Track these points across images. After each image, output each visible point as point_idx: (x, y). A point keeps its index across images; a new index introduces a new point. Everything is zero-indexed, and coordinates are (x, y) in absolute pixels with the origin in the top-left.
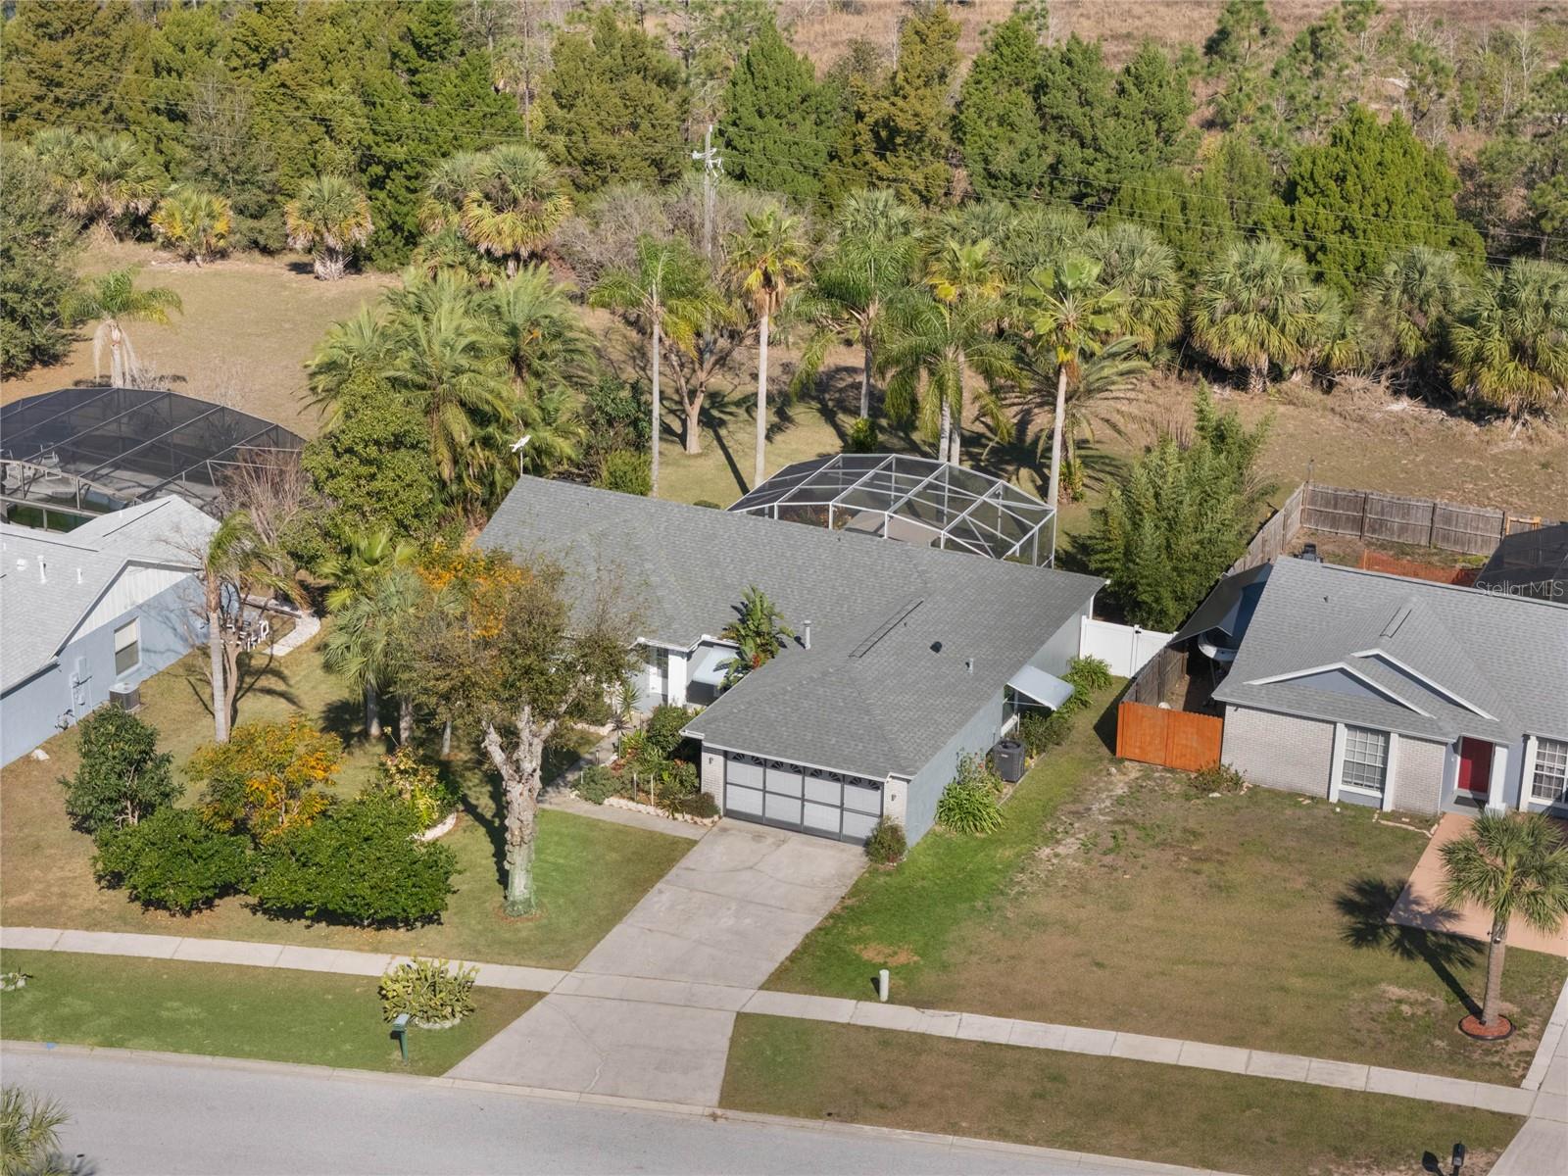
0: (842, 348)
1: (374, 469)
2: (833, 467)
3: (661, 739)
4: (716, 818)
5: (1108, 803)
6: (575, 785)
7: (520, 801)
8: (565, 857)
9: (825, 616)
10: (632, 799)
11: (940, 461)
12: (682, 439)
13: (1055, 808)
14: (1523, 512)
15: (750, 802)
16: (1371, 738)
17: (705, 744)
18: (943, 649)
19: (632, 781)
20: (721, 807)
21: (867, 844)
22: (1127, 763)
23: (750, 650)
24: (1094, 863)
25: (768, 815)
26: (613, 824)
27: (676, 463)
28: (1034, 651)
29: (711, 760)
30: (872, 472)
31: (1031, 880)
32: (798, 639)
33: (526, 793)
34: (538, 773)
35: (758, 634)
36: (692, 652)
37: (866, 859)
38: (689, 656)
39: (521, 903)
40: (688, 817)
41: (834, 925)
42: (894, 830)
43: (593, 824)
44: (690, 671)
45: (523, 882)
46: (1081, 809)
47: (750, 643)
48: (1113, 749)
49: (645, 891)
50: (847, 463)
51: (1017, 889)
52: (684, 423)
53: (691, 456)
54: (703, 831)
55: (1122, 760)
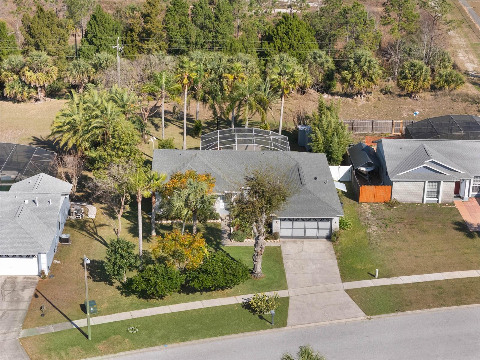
4: (280, 239)
5: (370, 215)
13: (359, 219)
14: (398, 120)
15: (288, 233)
16: (434, 184)
18: (317, 179)
20: (279, 236)
21: (327, 237)
24: (386, 231)
25: (294, 235)
29: (276, 222)
31: (375, 239)
37: (329, 242)
39: (260, 273)
43: (247, 248)
45: (260, 267)
46: (366, 218)
51: (374, 242)
55: (362, 203)
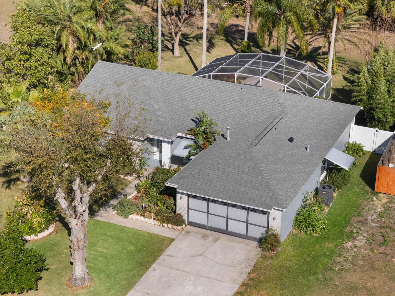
0: (235, 18)
1: (27, 57)
2: (235, 59)
3: (158, 184)
4: (184, 226)
5: (375, 216)
6: (114, 208)
7: (76, 228)
8: (107, 249)
9: (236, 124)
10: (142, 215)
11: (281, 56)
12: (173, 51)
13: (350, 219)
15: (201, 219)
17: (178, 190)
18: (294, 141)
19: (142, 207)
20: (186, 220)
21: (260, 241)
22: (380, 195)
23: (201, 141)
24: (376, 251)
25: (210, 225)
26: (132, 229)
27: (170, 60)
28: (335, 141)
29: (181, 198)
30: (252, 61)
31: (345, 261)
32: (223, 135)
33: (79, 224)
34: (87, 211)
35: (204, 133)
36: (173, 141)
37: (259, 249)
38: (172, 143)
39: (80, 279)
40: (170, 225)
41: (246, 290)
42: (275, 236)
43: (122, 229)
44: (172, 150)
45: (80, 269)
46: (363, 220)
47: (200, 137)
48: (373, 188)
49: (147, 269)
50: (241, 57)
51: (338, 267)
52: (173, 45)
53: (175, 57)
54: (177, 233)
55: (377, 193)
